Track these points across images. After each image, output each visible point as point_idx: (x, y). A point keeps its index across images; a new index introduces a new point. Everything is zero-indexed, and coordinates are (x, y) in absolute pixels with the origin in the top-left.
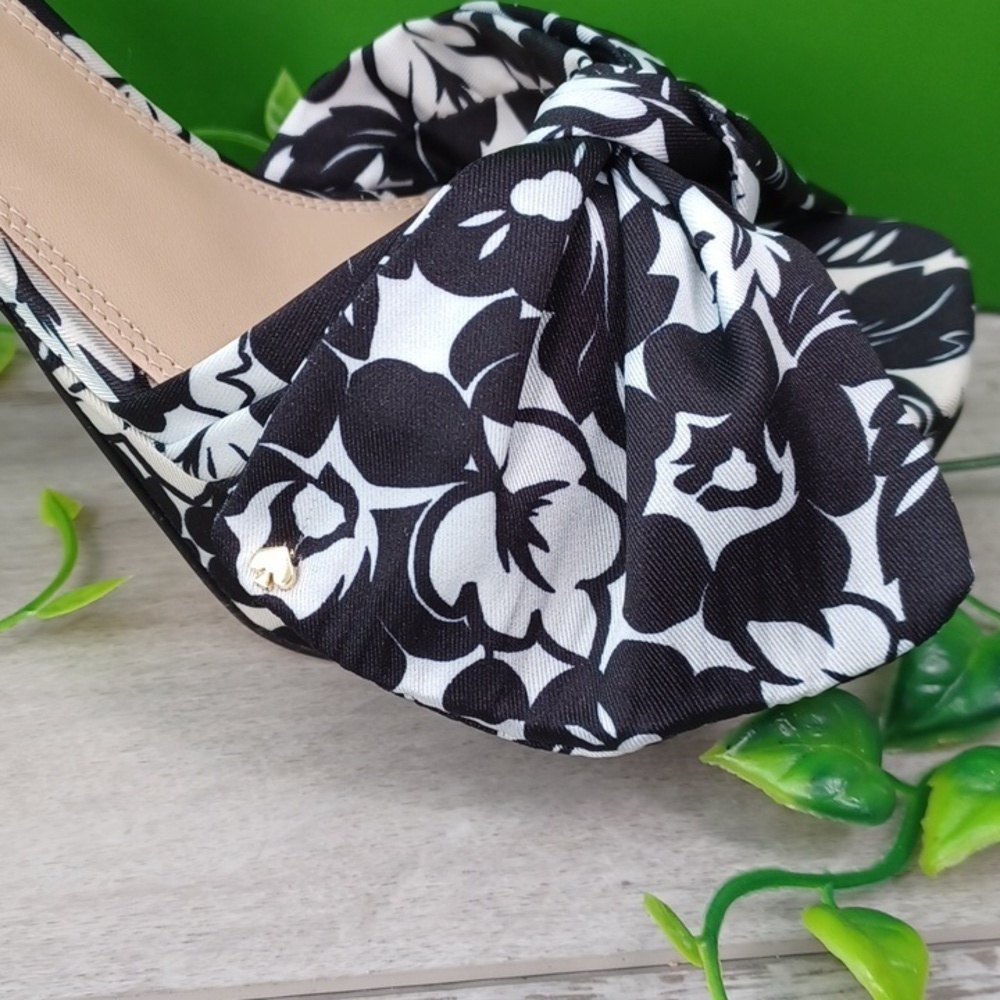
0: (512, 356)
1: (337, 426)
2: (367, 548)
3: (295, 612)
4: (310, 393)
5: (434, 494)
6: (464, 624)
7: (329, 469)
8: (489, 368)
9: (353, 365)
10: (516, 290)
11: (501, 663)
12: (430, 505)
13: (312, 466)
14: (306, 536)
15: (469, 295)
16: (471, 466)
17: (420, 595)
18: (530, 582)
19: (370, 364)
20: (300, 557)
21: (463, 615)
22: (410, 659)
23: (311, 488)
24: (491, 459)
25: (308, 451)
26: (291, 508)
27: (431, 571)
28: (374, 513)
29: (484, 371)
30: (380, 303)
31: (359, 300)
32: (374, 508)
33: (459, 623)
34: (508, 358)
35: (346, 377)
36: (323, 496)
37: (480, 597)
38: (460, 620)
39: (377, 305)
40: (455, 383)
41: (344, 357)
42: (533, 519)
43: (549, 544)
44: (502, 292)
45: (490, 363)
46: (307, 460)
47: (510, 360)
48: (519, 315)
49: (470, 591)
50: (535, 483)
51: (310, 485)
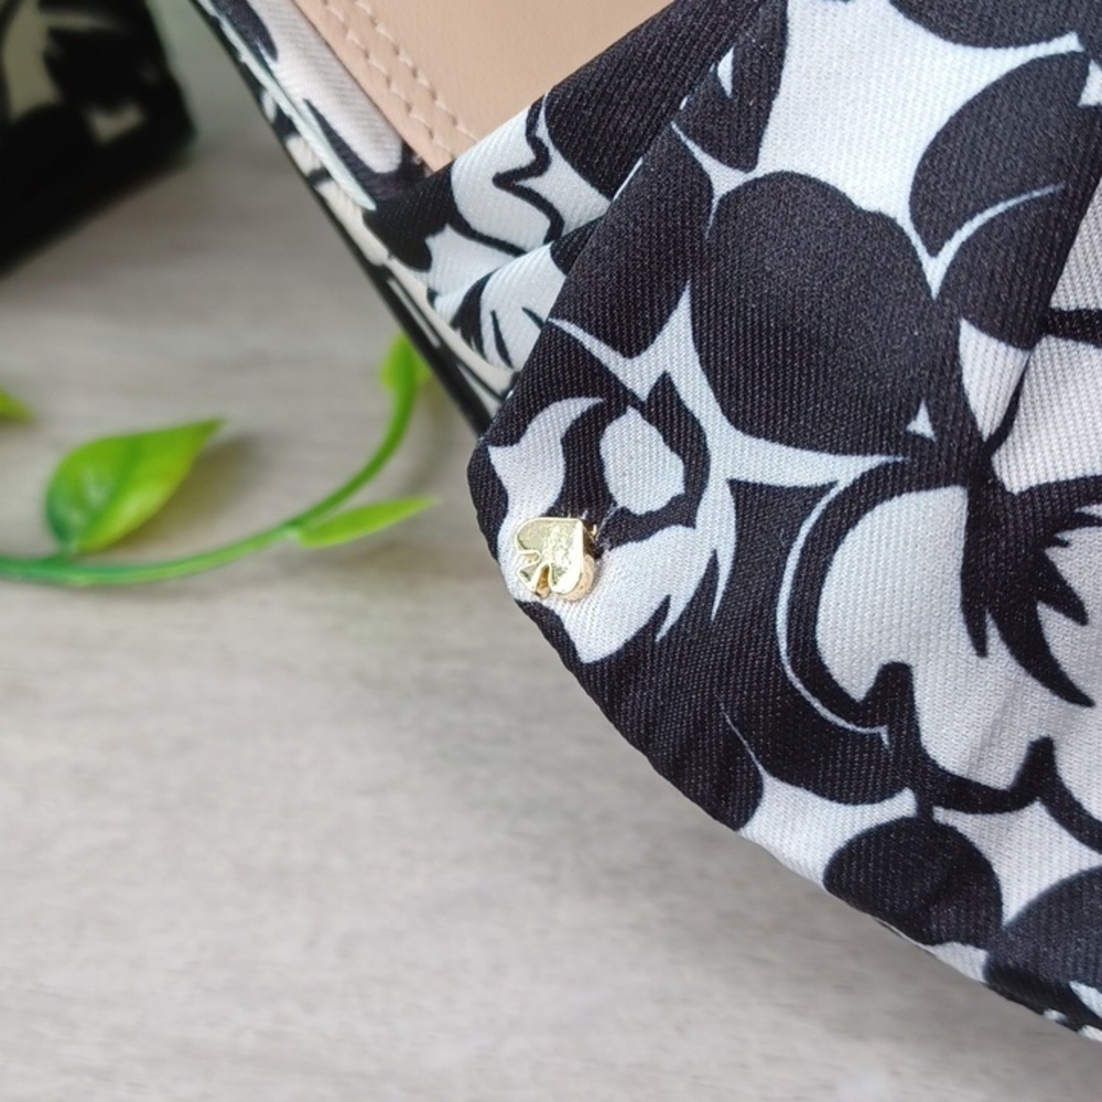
0: (1049, 190)
1: (685, 302)
2: (715, 553)
3: (578, 646)
4: (639, 229)
5: (844, 470)
6: (880, 741)
7: (665, 385)
8: (990, 213)
9: (725, 179)
10: (1081, 39)
11: (949, 831)
12: (833, 493)
13: (637, 375)
14: (620, 506)
15: (975, 44)
16: (922, 425)
17: (794, 669)
18: (1031, 682)
19: (756, 180)
20: (606, 544)
21: (881, 724)
22: (771, 784)
23: (632, 417)
24: (967, 416)
25: (633, 343)
26: (598, 448)
27: (820, 627)
28: (737, 486)
29: (979, 221)
30: (788, 51)
31: (748, 41)
32: (736, 476)
33: (872, 736)
34: (1036, 194)
35: (710, 203)
36: (652, 433)
37: (918, 695)
38: (873, 731)
39: (781, 55)
40: (916, 240)
41: (708, 163)
42: (1055, 554)
43: (1088, 609)
44: (1049, 39)
45: (995, 202)
46: (628, 362)
47: (1040, 200)
48: (1078, 97)
49: (895, 682)
50: (1071, 476)
51: (631, 411)
